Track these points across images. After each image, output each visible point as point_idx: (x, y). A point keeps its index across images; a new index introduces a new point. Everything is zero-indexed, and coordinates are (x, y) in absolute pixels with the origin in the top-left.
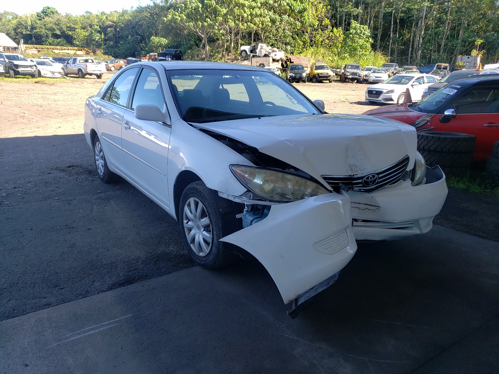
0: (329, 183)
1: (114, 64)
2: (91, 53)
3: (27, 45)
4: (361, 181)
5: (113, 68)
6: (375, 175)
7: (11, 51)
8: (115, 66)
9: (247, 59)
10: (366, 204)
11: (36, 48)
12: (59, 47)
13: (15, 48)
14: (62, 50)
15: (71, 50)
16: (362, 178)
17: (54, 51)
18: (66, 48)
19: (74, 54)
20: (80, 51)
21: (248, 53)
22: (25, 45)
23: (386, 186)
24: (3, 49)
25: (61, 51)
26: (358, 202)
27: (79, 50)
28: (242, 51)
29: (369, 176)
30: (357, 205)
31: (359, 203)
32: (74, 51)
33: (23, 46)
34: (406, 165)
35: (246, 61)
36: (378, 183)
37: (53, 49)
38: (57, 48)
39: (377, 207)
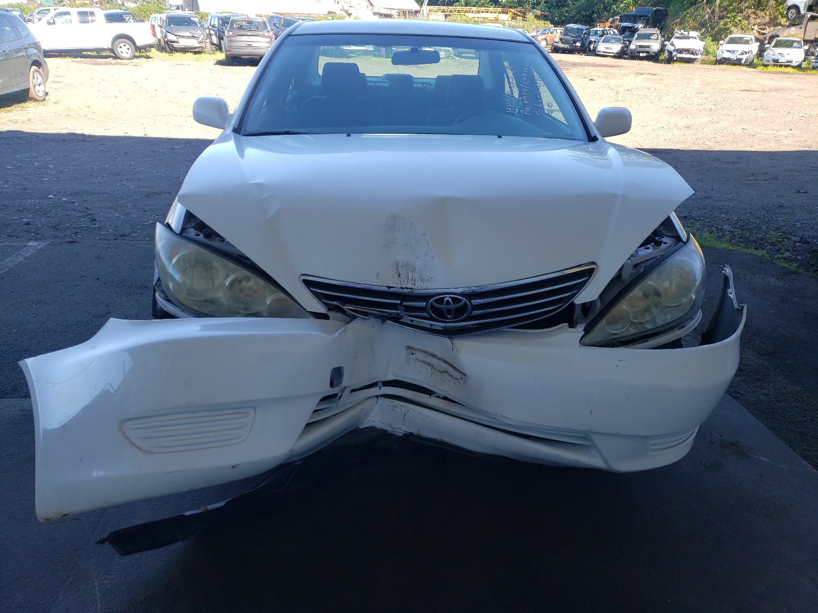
0: (319, 296)
1: (547, 35)
2: (518, 18)
3: (432, 7)
4: (423, 304)
5: (545, 42)
6: (460, 298)
7: (407, 16)
8: (548, 39)
9: (798, 25)
10: (446, 362)
11: (443, 11)
12: (474, 9)
13: (416, 12)
14: (479, 12)
15: (491, 12)
16: (425, 297)
17: (466, 14)
18: (484, 11)
19: (494, 19)
20: (504, 15)
21: (802, 11)
22: (429, 7)
23: (504, 329)
24: (398, 14)
25: (477, 15)
26: (430, 351)
27: (503, 13)
28: (789, 8)
29: (445, 297)
30: (429, 359)
31: (433, 356)
32: (495, 15)
33: (426, 8)
34: (579, 287)
35: (793, 28)
36: (470, 318)
37: (466, 12)
38: (472, 10)
39: (462, 375)
